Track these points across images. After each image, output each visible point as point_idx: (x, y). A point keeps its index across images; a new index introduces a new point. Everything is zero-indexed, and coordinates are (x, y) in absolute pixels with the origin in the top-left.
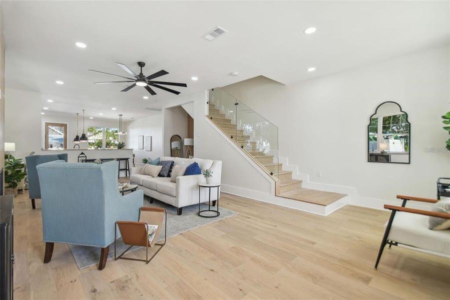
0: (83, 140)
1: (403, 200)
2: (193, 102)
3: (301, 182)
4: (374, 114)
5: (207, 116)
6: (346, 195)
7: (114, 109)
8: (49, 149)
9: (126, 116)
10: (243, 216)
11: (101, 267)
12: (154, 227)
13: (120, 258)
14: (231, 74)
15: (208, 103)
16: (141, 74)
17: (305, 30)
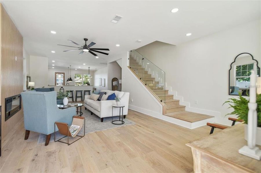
0: (70, 81)
1: (233, 121)
2: (121, 59)
3: (185, 107)
4: (233, 62)
5: (128, 67)
6: (214, 117)
7: (84, 64)
8: (57, 85)
9: (92, 68)
10: (137, 125)
11: (47, 144)
12: (78, 127)
13: (58, 141)
14: (137, 41)
15: (129, 59)
16: (86, 45)
17: (171, 10)
